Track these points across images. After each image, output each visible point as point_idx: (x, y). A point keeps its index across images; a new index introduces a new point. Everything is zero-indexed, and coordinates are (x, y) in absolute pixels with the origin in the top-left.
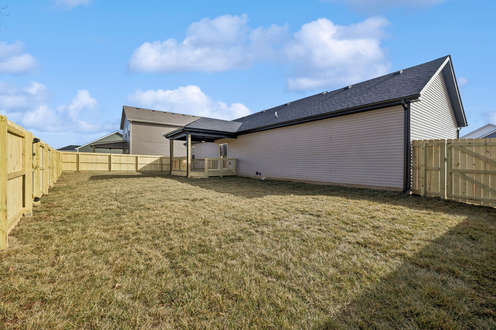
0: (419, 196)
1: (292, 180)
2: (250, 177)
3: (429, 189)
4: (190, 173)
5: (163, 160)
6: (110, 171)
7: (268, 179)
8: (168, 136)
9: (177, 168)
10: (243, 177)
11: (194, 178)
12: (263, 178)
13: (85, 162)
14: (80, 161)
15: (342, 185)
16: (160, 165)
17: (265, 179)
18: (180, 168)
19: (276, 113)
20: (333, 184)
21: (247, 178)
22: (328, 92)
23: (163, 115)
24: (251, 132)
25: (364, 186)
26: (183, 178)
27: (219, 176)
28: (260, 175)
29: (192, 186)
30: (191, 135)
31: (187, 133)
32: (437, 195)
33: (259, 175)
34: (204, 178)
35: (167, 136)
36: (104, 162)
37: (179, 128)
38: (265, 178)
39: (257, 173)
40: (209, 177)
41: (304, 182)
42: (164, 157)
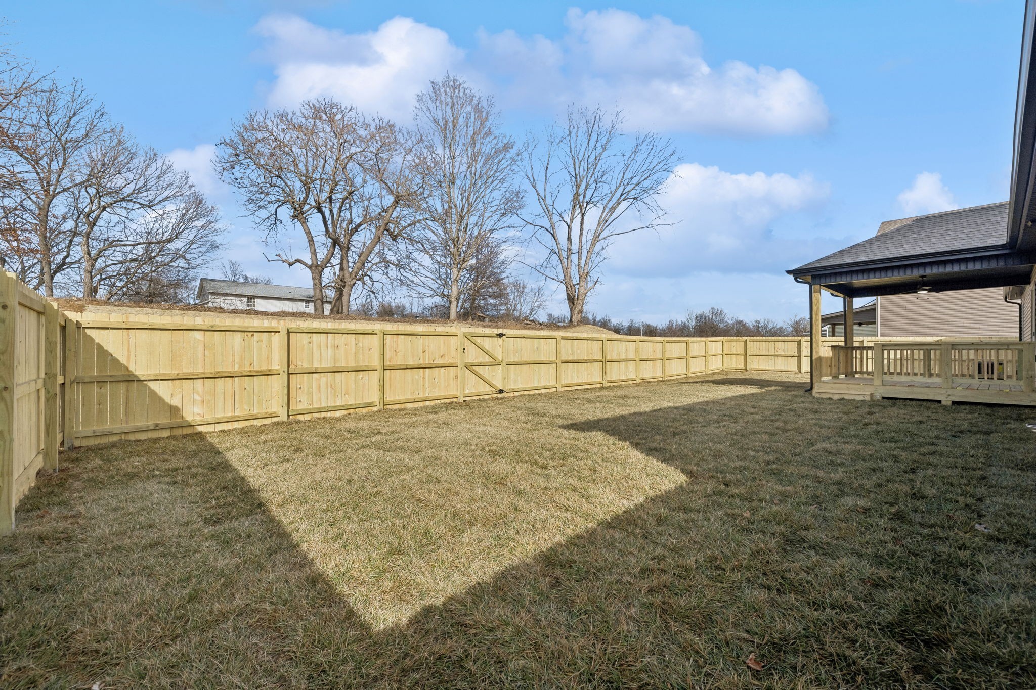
4: (817, 382)
6: (800, 371)
13: (758, 353)
14: (749, 353)
27: (940, 402)
29: (637, 410)
30: (823, 286)
31: (810, 283)
36: (789, 354)
40: (883, 398)
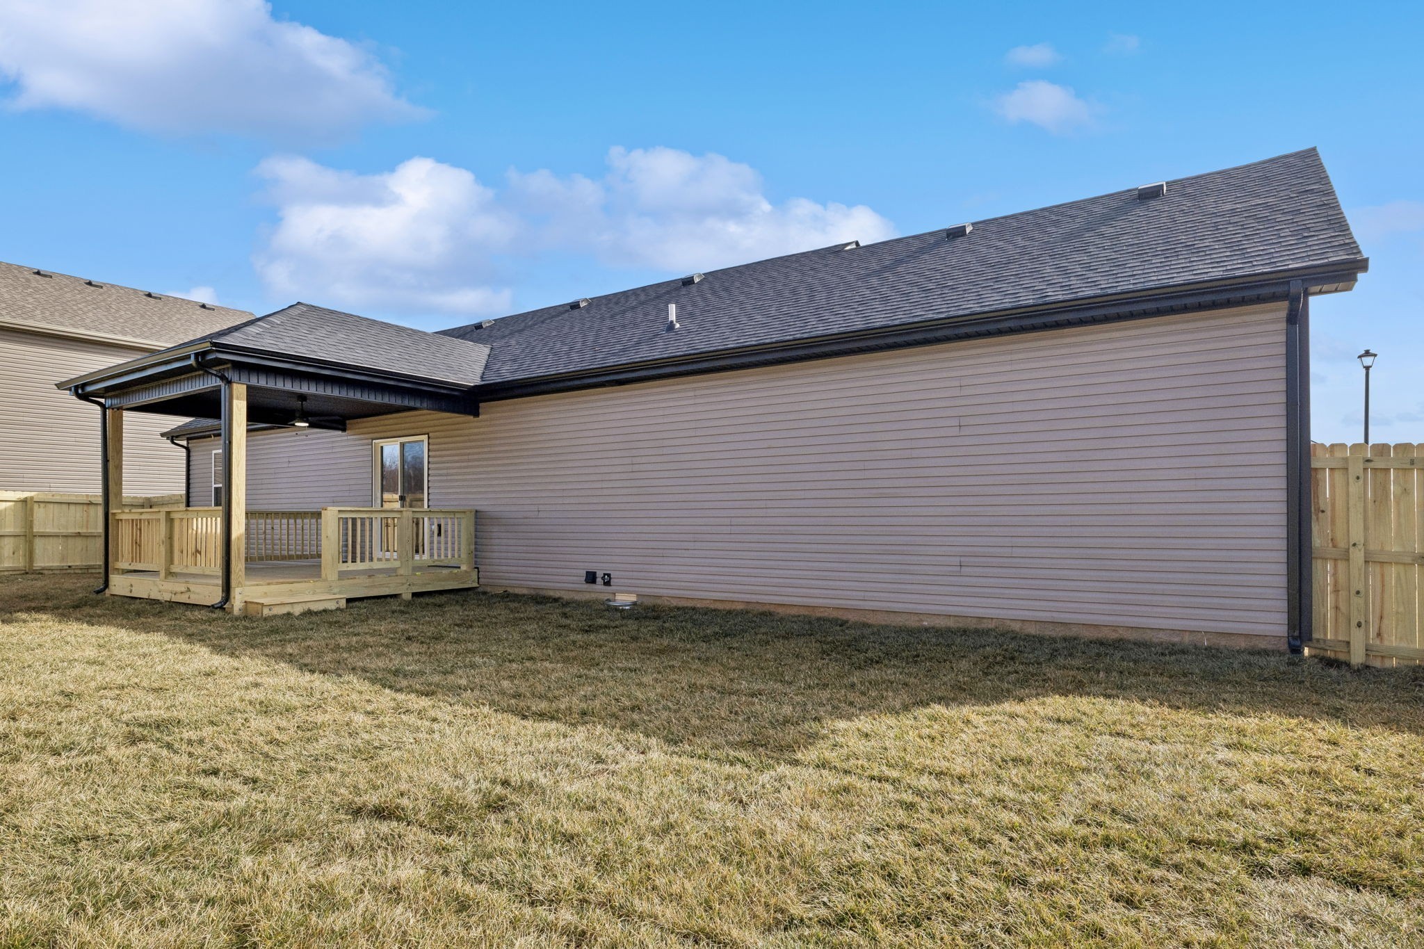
0: (1348, 665)
1: (772, 609)
2: (551, 593)
3: (1379, 635)
4: (240, 584)
5: (39, 513)
7: (649, 602)
8: (90, 389)
9: (155, 561)
10: (516, 595)
11: (266, 612)
12: (624, 599)
15: (1016, 627)
16: (22, 540)
17: (634, 604)
18: (170, 559)
19: (672, 308)
20: (972, 625)
21: (539, 599)
22: (862, 244)
23: (34, 284)
24: (544, 388)
25: (1115, 628)
26: (197, 614)
27: (399, 596)
28: (607, 583)
30: (249, 388)
31: (223, 378)
32: (1412, 659)
33: (599, 585)
34: (325, 611)
35: (82, 390)
37: (138, 356)
38: (633, 598)
39: (591, 578)
40: (349, 601)
41: (835, 614)
42: (42, 497)
